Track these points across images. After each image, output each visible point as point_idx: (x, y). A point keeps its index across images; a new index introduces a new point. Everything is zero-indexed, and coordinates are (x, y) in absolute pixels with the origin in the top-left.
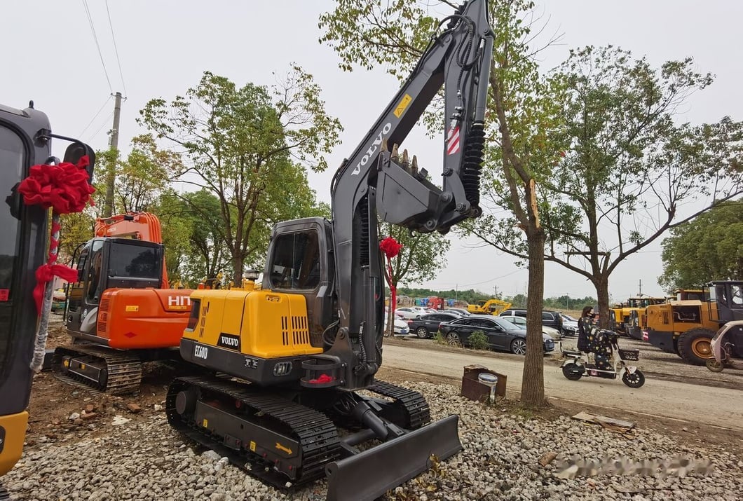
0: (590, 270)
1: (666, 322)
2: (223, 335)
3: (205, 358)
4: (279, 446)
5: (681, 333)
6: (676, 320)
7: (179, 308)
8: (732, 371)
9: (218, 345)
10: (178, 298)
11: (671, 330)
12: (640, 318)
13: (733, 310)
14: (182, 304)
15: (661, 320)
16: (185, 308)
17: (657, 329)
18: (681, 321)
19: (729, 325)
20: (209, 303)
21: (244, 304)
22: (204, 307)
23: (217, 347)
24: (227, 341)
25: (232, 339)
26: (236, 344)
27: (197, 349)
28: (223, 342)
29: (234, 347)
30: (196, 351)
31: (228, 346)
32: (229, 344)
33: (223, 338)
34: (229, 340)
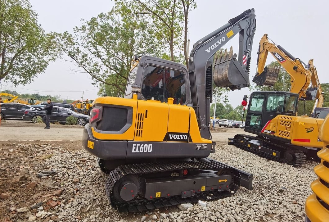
2: (168, 133)
3: (150, 151)
4: (220, 181)
9: (165, 140)
20: (147, 111)
21: (190, 114)
22: (139, 114)
23: (165, 142)
24: (175, 137)
25: (181, 136)
26: (186, 138)
27: (136, 146)
28: (171, 138)
29: (183, 140)
30: (134, 148)
31: (177, 140)
32: (178, 138)
33: (170, 135)
34: (177, 136)
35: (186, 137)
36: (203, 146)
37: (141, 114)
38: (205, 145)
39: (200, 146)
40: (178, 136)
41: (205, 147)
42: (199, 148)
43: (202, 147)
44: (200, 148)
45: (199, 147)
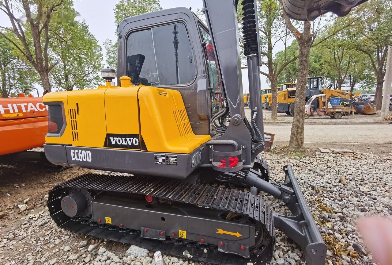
0: (268, 73)
1: (285, 99)
2: (109, 135)
3: (90, 160)
4: (221, 231)
5: (291, 103)
6: (289, 97)
7: (14, 115)
8: (312, 117)
9: (105, 145)
10: (9, 105)
11: (286, 102)
12: (269, 98)
13: (311, 90)
14: (17, 111)
15: (283, 98)
16: (21, 115)
17: (281, 102)
18: (291, 98)
19: (314, 97)
20: (77, 104)
21: (138, 100)
22: (70, 110)
23: (106, 149)
24: (119, 142)
25: (128, 139)
26: (136, 143)
27: (74, 153)
28: (113, 143)
29: (132, 147)
30: (72, 155)
31: (122, 146)
32: (124, 143)
33: (112, 139)
34: (122, 140)
35: (135, 141)
36: (170, 158)
37: (73, 109)
38: (172, 157)
39: (164, 158)
40: (124, 139)
41: (172, 160)
42: (161, 161)
43: (166, 160)
44: (164, 161)
45: (161, 159)
